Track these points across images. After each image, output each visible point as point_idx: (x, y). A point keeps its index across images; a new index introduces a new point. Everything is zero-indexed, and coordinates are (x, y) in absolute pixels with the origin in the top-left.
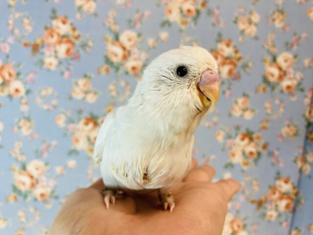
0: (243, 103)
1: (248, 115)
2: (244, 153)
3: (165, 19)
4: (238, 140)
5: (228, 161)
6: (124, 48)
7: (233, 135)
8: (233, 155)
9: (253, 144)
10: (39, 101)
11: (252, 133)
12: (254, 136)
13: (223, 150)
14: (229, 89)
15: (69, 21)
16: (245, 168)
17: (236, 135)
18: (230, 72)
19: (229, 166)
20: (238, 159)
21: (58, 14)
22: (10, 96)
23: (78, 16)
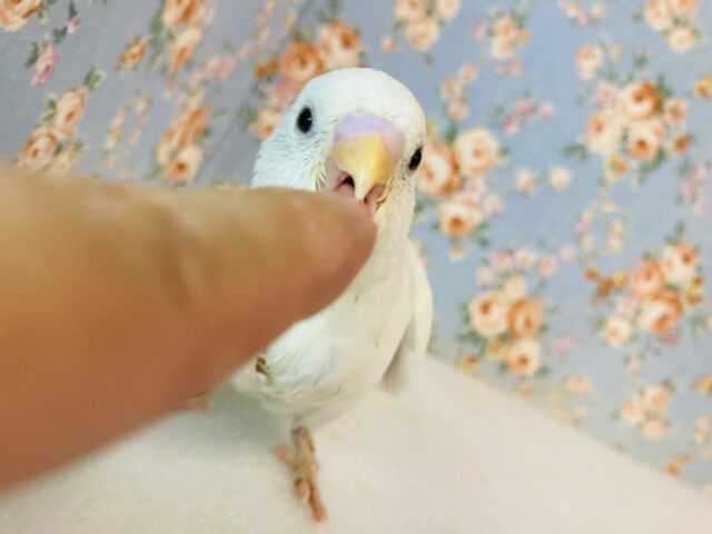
6: (456, 167)
21: (342, 15)
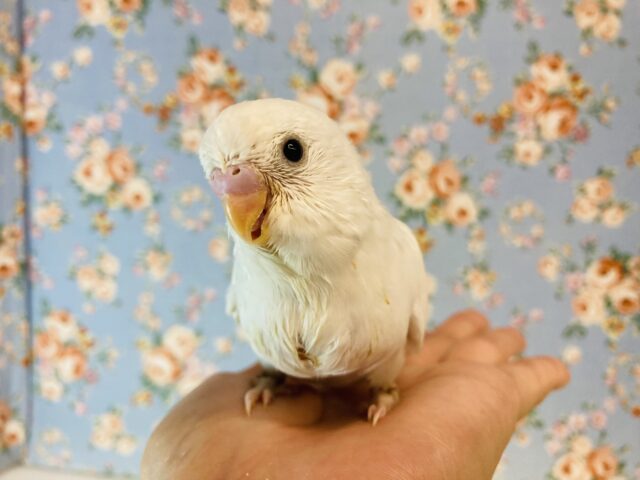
0: (599, 192)
1: (613, 218)
2: (608, 303)
3: (410, 27)
4: (591, 275)
5: (573, 321)
7: (581, 263)
8: (584, 308)
9: (628, 282)
10: (177, 214)
11: (627, 258)
12: (631, 264)
13: (558, 296)
14: (564, 161)
15: (222, 56)
16: (613, 336)
17: (588, 263)
18: (563, 126)
19: (575, 332)
20: (595, 316)
22: (127, 209)
23: (237, 44)
